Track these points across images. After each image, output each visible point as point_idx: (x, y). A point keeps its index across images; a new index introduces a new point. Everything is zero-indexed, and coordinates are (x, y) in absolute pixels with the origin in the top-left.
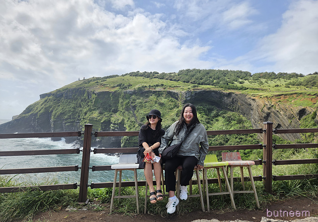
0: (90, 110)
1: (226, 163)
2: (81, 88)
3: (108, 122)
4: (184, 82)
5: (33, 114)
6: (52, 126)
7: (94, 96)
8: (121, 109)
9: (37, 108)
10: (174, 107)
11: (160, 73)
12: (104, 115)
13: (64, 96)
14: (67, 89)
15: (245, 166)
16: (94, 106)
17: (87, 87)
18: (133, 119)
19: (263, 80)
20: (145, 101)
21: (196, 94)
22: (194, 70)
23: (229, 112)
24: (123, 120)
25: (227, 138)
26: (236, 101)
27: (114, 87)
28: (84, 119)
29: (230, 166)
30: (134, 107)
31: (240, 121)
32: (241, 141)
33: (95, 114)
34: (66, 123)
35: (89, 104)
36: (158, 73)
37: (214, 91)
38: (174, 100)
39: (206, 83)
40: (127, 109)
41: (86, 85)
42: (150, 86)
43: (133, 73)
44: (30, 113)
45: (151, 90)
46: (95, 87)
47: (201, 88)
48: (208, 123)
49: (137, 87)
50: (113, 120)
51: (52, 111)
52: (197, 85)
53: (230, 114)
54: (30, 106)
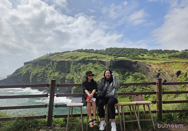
0: (53, 72)
1: (135, 102)
2: (48, 59)
3: (64, 79)
4: (109, 55)
5: (19, 74)
6: (31, 81)
7: (56, 63)
8: (72, 71)
9: (22, 71)
10: (103, 70)
11: (95, 50)
12: (62, 75)
13: (38, 63)
14: (40, 59)
15: (146, 104)
16: (56, 69)
17: (52, 58)
18: (79, 77)
19: (155, 54)
20: (86, 66)
21: (116, 62)
22: (115, 48)
23: (136, 73)
24: (73, 78)
25: (135, 88)
26: (139, 66)
27: (68, 58)
28: (49, 77)
29: (137, 104)
30: (80, 70)
31: (142, 78)
32: (143, 90)
33: (57, 74)
34: (39, 80)
35: (53, 68)
36: (94, 50)
37: (126, 61)
38: (103, 65)
39: (122, 55)
40: (76, 71)
41: (51, 57)
42: (89, 57)
43: (79, 50)
44: (18, 74)
45: (89, 60)
46: (56, 58)
47: (119, 58)
48: (123, 79)
49: (81, 58)
50: (67, 77)
51: (31, 73)
52: (116, 57)
53: (136, 74)
54: (18, 69)
